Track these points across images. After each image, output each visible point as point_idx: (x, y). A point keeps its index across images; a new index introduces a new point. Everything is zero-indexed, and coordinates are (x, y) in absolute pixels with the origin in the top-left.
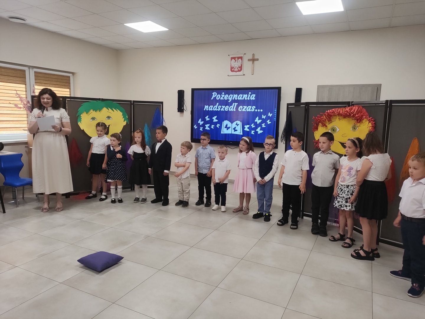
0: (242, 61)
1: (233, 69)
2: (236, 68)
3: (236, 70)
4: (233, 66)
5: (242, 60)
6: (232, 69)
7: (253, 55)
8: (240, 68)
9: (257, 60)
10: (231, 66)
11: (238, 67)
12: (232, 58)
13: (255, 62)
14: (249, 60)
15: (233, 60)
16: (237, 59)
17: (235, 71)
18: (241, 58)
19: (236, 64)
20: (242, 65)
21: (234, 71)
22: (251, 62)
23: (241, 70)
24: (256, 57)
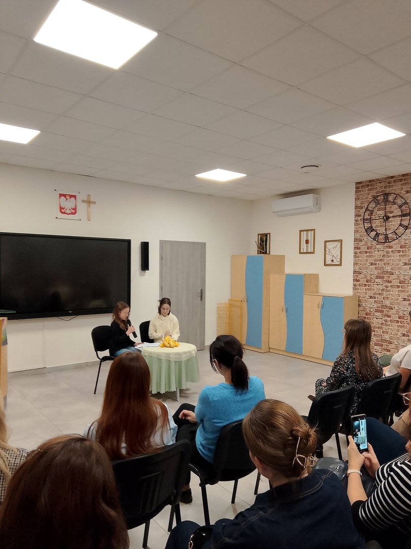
3: (68, 211)
4: (63, 205)
5: (76, 199)
6: (62, 210)
7: (89, 195)
8: (74, 211)
9: (94, 203)
10: (60, 205)
11: (71, 209)
12: (61, 195)
13: (92, 205)
14: (83, 201)
15: (63, 198)
16: (68, 197)
19: (68, 204)
20: (76, 206)
21: (65, 213)
22: (86, 205)
23: (75, 213)
24: (92, 199)
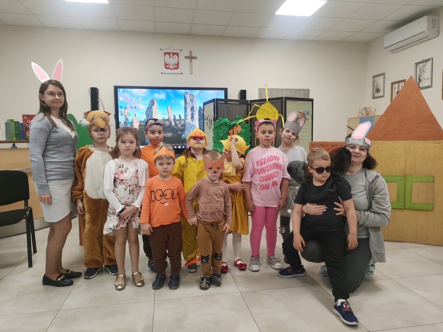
0: (178, 58)
1: (168, 66)
2: (172, 65)
3: (172, 67)
4: (167, 62)
5: (178, 56)
6: (166, 66)
7: (191, 52)
8: (177, 66)
9: (196, 58)
10: (165, 62)
11: (175, 64)
12: (165, 54)
13: (194, 60)
14: (186, 57)
15: (167, 55)
16: (171, 55)
17: (171, 69)
18: (177, 54)
19: (172, 61)
20: (178, 62)
21: (169, 68)
22: (188, 60)
23: (177, 68)
24: (194, 55)
